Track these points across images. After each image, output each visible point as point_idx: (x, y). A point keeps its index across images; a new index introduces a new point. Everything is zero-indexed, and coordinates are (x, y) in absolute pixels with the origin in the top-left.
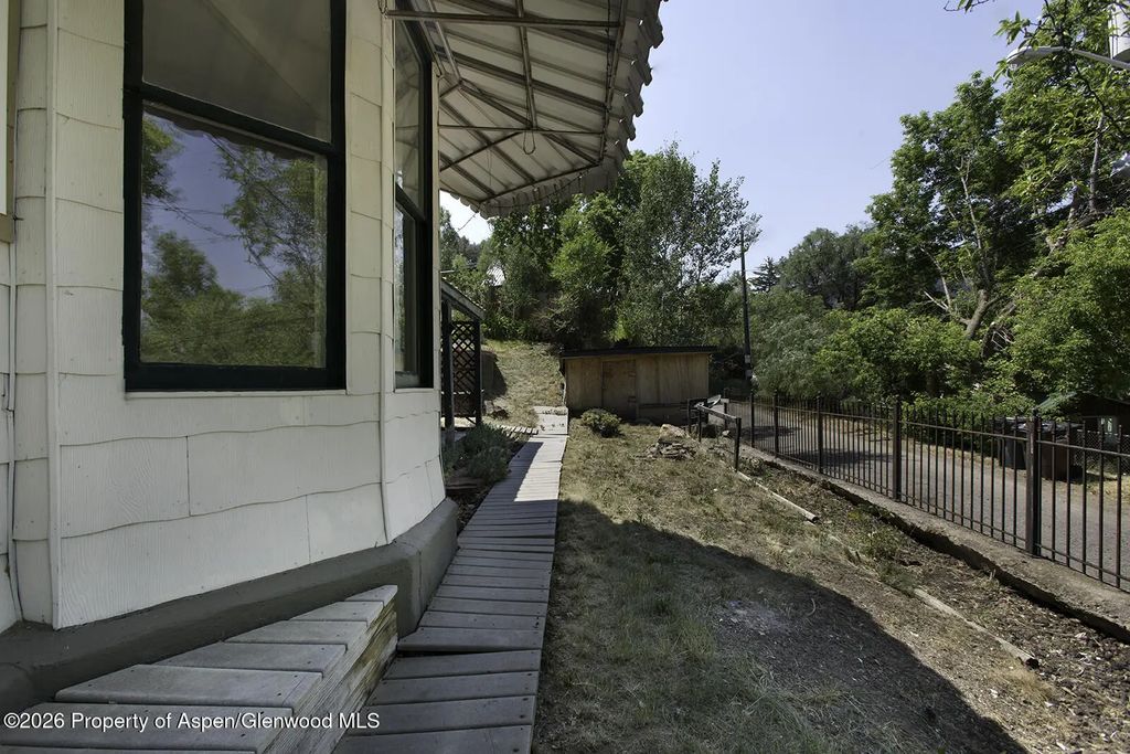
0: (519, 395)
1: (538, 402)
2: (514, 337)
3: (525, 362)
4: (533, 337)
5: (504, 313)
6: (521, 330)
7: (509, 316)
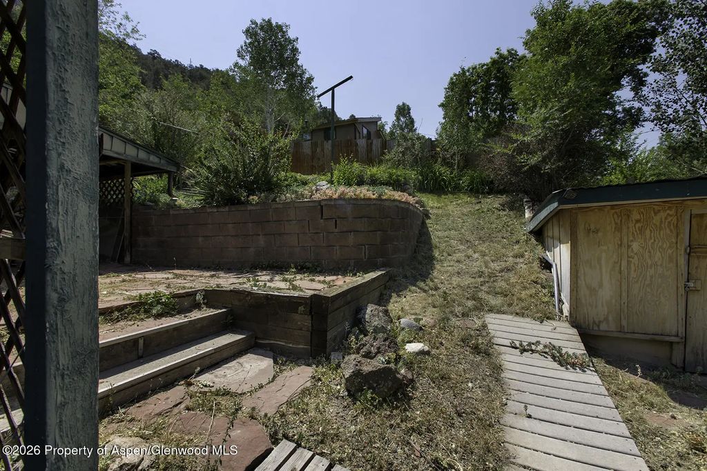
0: (456, 280)
1: (495, 301)
2: (456, 190)
3: (470, 221)
4: (482, 188)
5: (446, 162)
6: (465, 181)
7: (450, 165)
